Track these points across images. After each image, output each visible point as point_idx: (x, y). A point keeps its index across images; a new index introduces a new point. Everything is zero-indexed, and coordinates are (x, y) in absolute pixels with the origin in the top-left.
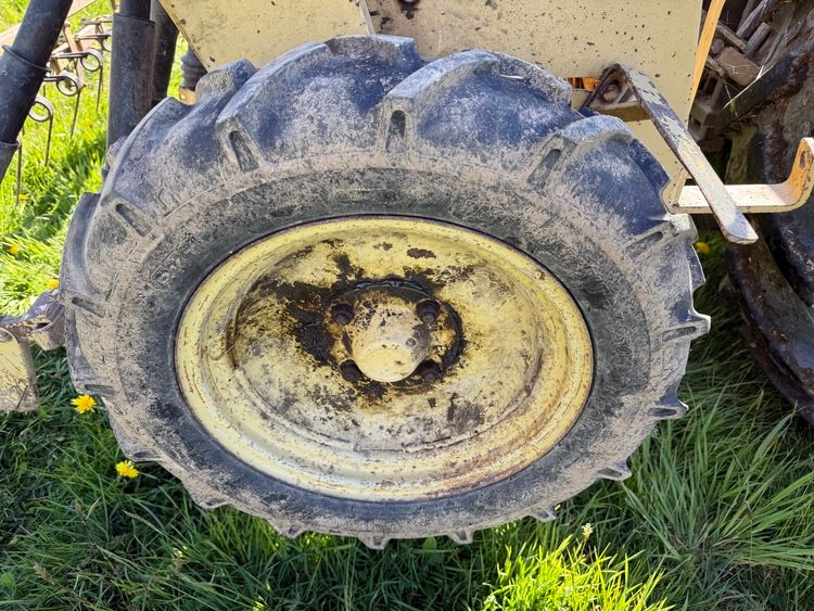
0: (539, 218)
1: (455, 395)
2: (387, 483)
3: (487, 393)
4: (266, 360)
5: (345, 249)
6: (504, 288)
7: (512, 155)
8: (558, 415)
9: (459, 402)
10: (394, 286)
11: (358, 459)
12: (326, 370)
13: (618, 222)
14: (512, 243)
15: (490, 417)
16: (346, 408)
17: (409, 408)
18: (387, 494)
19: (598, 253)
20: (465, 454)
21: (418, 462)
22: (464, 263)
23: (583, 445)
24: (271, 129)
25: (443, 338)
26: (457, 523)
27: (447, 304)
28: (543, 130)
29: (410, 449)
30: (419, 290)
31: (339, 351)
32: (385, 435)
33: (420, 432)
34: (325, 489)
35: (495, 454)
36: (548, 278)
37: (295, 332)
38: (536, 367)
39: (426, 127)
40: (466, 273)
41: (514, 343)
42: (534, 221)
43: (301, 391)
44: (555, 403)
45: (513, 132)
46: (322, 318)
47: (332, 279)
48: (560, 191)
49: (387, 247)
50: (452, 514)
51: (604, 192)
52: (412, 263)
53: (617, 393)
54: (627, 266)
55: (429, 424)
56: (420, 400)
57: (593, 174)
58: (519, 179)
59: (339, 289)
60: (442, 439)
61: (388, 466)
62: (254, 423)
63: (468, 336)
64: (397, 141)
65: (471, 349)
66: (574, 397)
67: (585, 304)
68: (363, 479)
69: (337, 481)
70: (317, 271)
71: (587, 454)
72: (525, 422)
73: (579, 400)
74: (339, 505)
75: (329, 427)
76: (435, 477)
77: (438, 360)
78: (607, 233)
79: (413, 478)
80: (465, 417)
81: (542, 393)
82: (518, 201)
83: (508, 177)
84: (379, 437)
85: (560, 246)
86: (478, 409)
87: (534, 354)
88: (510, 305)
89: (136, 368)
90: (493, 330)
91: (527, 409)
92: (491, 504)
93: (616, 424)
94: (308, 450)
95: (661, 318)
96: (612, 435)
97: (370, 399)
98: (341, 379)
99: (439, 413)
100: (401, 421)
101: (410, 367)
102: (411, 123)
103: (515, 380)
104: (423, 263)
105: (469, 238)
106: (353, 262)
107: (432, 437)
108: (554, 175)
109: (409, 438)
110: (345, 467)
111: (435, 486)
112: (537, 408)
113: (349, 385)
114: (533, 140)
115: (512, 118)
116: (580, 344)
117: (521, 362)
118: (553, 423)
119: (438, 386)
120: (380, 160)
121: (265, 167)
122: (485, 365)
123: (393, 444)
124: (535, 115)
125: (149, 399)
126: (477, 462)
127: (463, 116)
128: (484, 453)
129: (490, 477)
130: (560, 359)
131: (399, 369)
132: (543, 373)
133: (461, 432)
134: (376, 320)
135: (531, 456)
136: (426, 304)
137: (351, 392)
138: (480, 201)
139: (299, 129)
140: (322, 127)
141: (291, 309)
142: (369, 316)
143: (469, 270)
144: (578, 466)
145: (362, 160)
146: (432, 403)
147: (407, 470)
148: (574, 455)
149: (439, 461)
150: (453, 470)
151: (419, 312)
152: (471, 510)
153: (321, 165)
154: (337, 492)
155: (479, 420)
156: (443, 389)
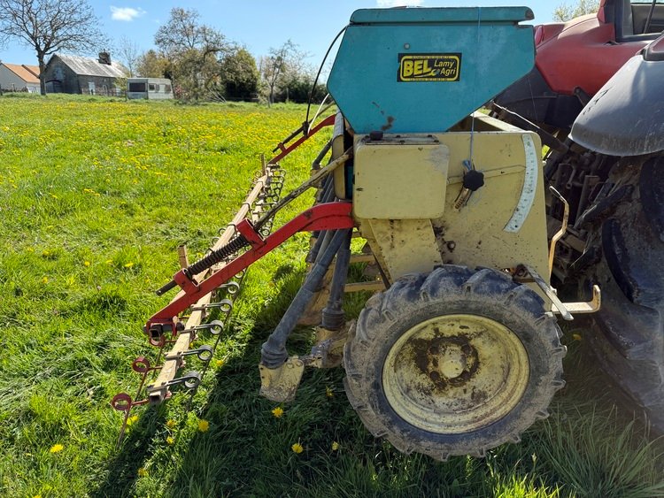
0: (508, 314)
1: (474, 387)
2: (449, 426)
3: (487, 385)
4: (402, 371)
5: (438, 326)
6: (494, 340)
7: (500, 296)
8: (518, 389)
9: (476, 391)
10: (455, 340)
11: (437, 416)
12: (424, 376)
13: (531, 315)
14: (500, 322)
15: (490, 396)
16: (430, 394)
17: (455, 394)
18: (449, 431)
19: (527, 324)
20: (481, 413)
21: (461, 417)
22: (479, 330)
23: (529, 400)
24: (434, 291)
25: (471, 361)
26: (480, 444)
27: (473, 346)
28: (507, 290)
29: (458, 412)
30: (463, 342)
31: (431, 367)
32: (445, 406)
33: (460, 405)
34: (424, 428)
35: (493, 411)
36: (512, 333)
37: (416, 359)
38: (507, 371)
39: (476, 290)
40: (479, 334)
41: (498, 362)
42: (507, 314)
43: (413, 385)
44: (516, 384)
45: (499, 291)
46: (426, 352)
47: (432, 337)
48: (514, 306)
49: (453, 325)
50: (478, 439)
51: (526, 306)
52: (461, 331)
53: (539, 376)
54: (536, 328)
55: (464, 401)
56: (460, 390)
57: (522, 301)
58: (502, 303)
59: (433, 341)
60: (470, 407)
61: (449, 419)
62: (399, 396)
63: (480, 360)
64: (468, 293)
65: (481, 366)
66: (523, 380)
67: (524, 342)
68: (439, 424)
69: (430, 425)
70: (428, 334)
71: (531, 404)
72: (505, 395)
73: (525, 382)
74: (431, 436)
75: (423, 402)
76: (469, 423)
77: (468, 370)
78: (528, 318)
79: (460, 424)
80: (479, 397)
81: (511, 381)
82: (502, 309)
83: (499, 302)
84: (444, 407)
85: (515, 322)
86: (484, 393)
87: (506, 365)
88: (496, 347)
89: (373, 367)
90: (490, 357)
91: (505, 389)
92: (494, 433)
93: (540, 390)
94: (416, 411)
95: (550, 347)
96: (540, 395)
97: (440, 390)
98: (429, 380)
99: (467, 396)
100: (452, 400)
101: (460, 371)
102: (472, 289)
103: (499, 378)
104: (464, 331)
105: (486, 320)
106: (440, 331)
107: (465, 406)
108: (512, 302)
109: (455, 408)
110: (431, 419)
111: (470, 427)
112: (509, 388)
113: (432, 382)
114: (505, 292)
115: (498, 286)
116: (524, 358)
117: (501, 370)
118: (516, 392)
119: (468, 383)
120: (463, 298)
121: (431, 301)
122: (487, 373)
123: (449, 410)
124: (504, 286)
125: (372, 380)
126: (487, 415)
127: (485, 287)
128: (489, 411)
129: (492, 420)
130: (517, 365)
131: (457, 372)
132: (511, 372)
133: (478, 403)
134: (447, 353)
135: (509, 409)
136: (465, 346)
137: (432, 386)
138: (491, 309)
139: (441, 291)
140: (448, 290)
141: (415, 349)
142: (444, 351)
143: (481, 333)
144: (528, 410)
145: (458, 298)
146: (465, 391)
147: (457, 421)
148: (526, 406)
149: (470, 416)
150: (475, 420)
151: (463, 349)
152: (485, 437)
153: (447, 300)
154: (429, 429)
155: (485, 397)
156: (470, 384)
